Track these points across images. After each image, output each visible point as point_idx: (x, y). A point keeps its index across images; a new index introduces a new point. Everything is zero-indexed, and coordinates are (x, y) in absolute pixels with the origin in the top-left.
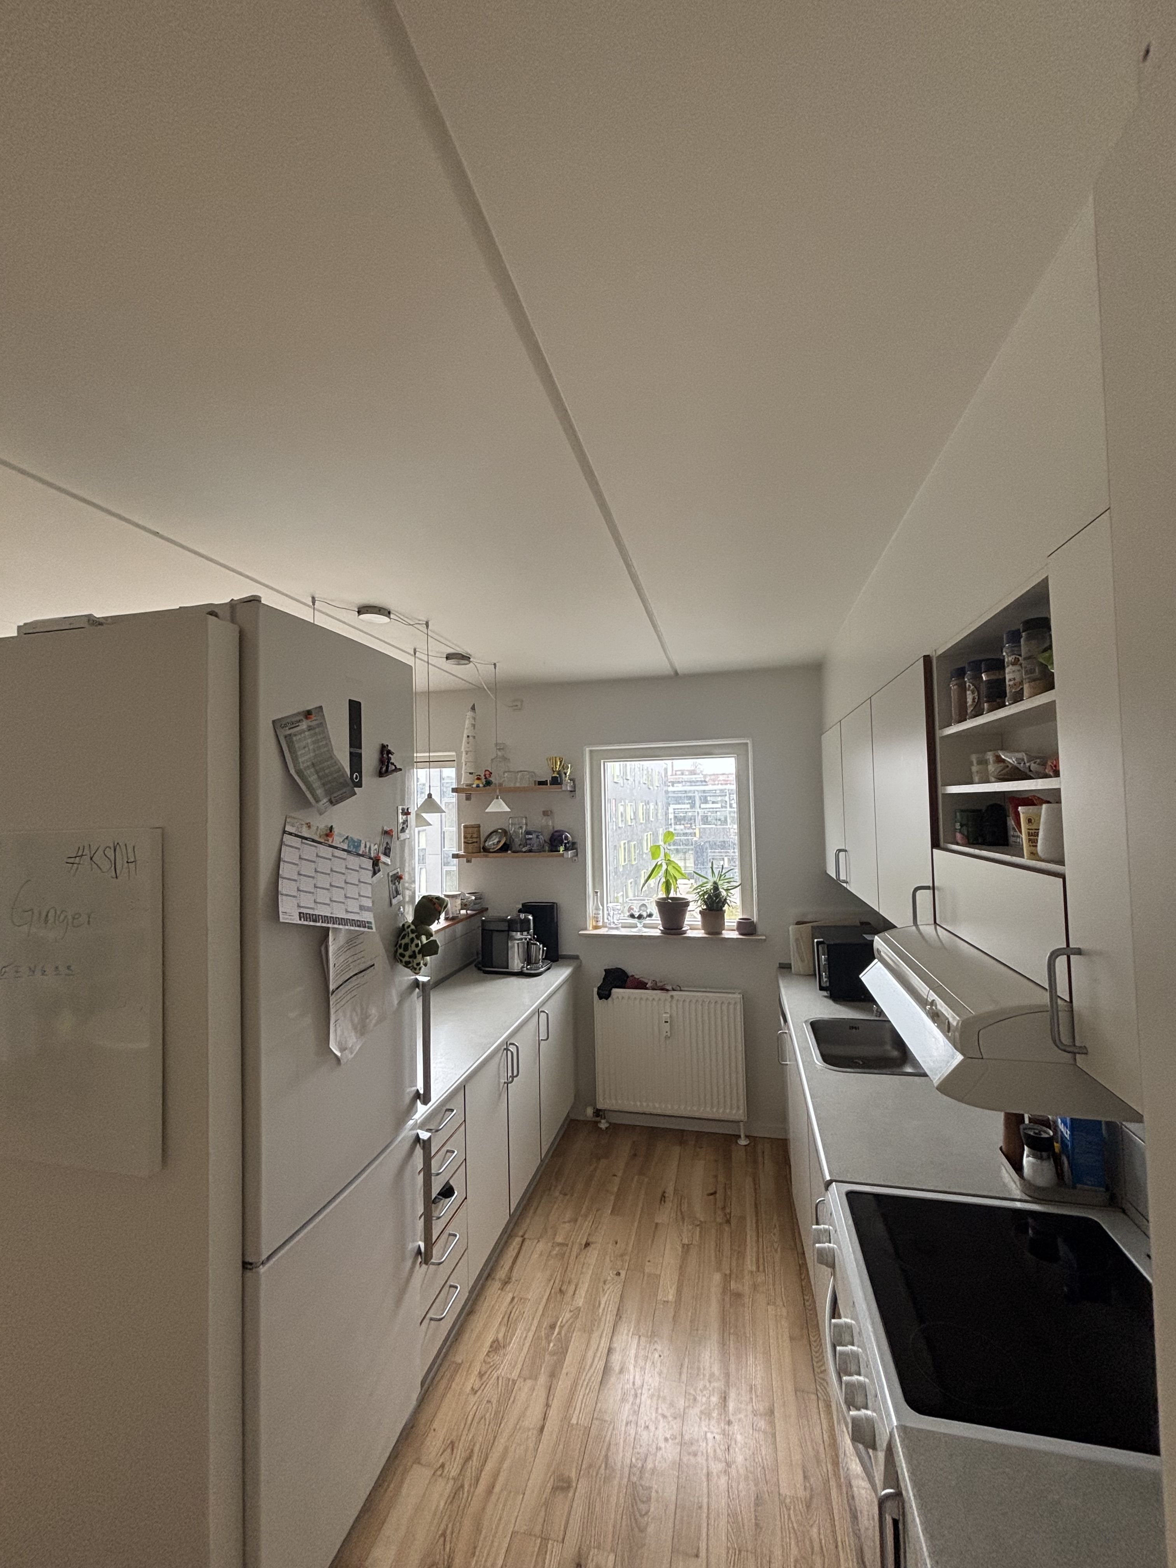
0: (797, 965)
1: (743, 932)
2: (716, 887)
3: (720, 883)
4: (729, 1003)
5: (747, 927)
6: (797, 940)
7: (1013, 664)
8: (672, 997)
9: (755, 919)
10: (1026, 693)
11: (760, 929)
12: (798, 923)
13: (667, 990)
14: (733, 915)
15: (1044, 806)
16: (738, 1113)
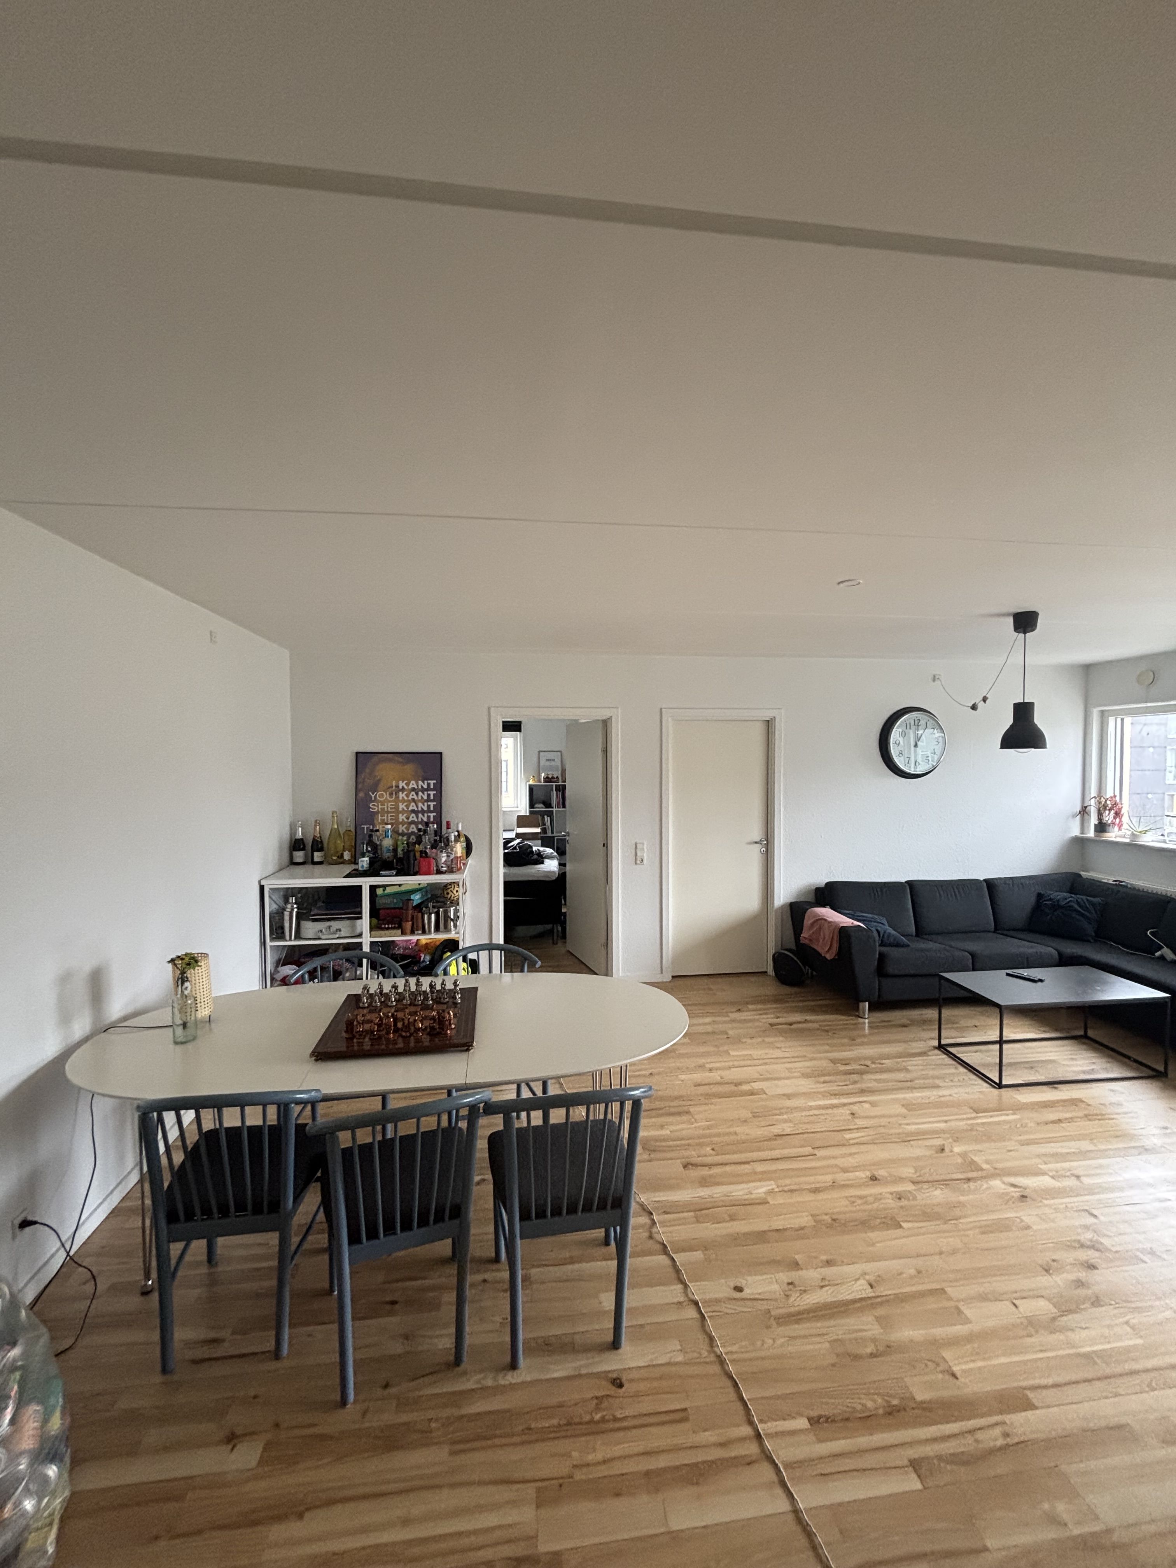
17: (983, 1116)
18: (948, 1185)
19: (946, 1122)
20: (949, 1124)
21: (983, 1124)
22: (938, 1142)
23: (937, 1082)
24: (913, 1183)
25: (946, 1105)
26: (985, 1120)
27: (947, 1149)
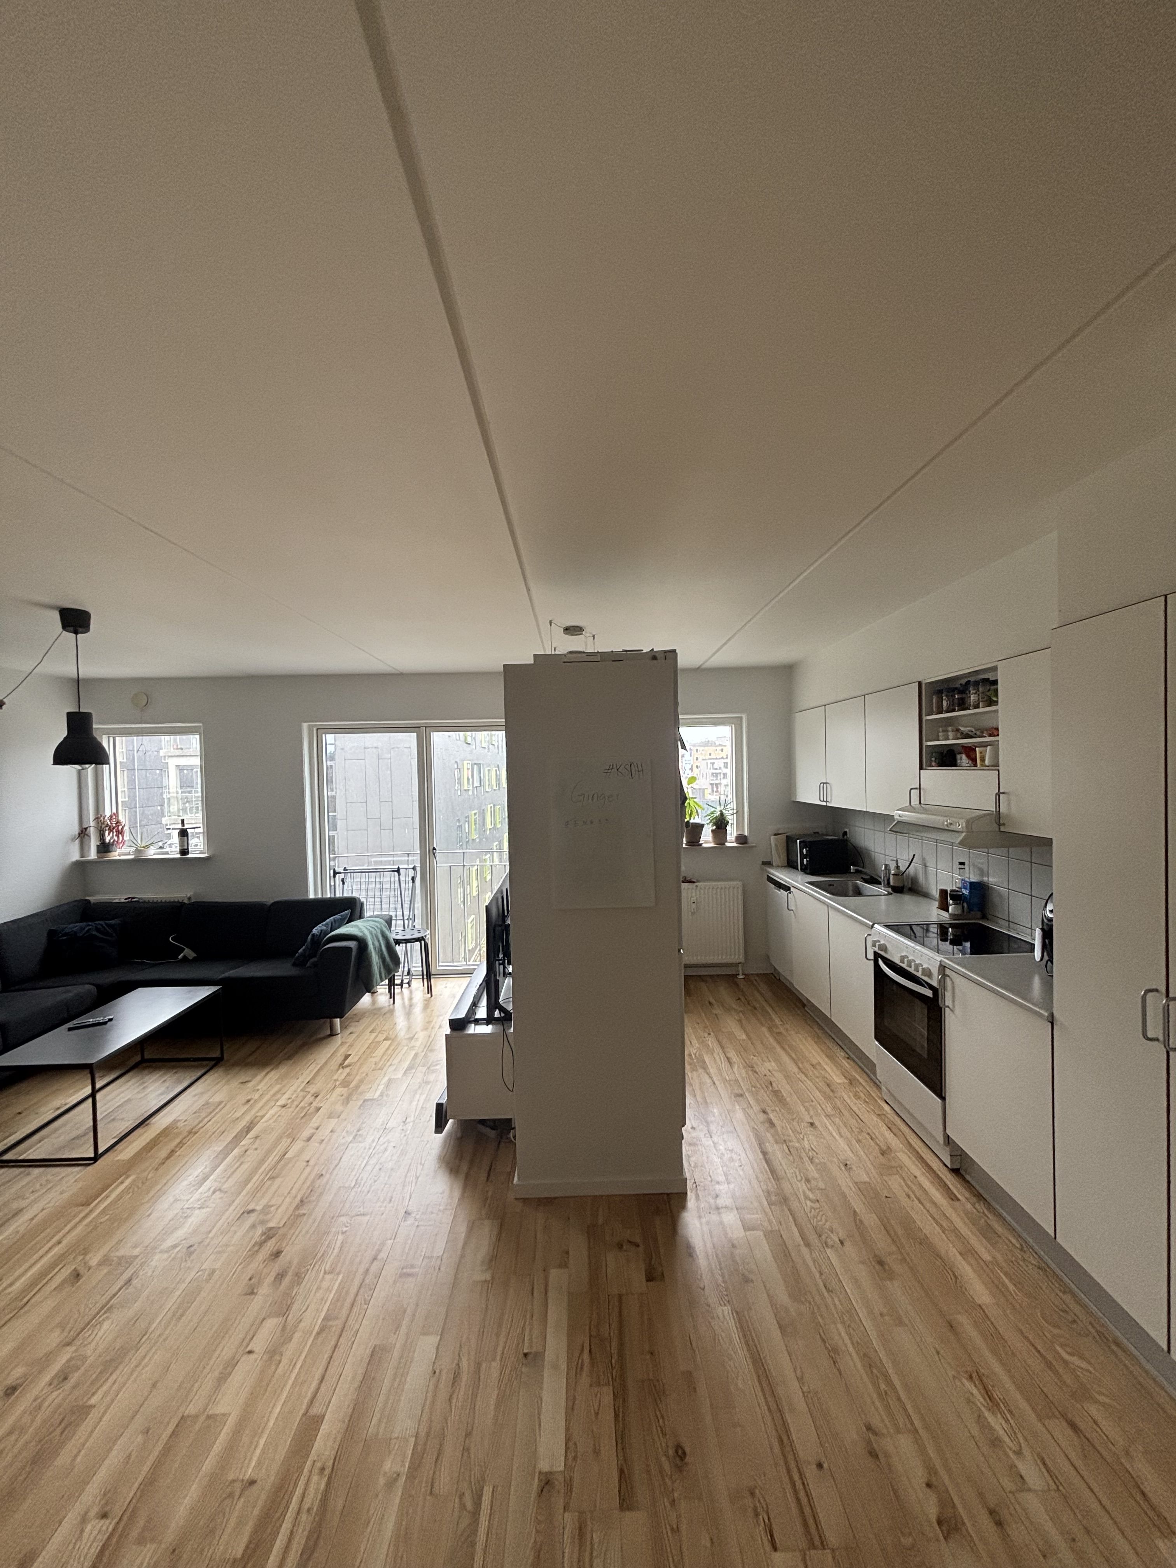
0: (776, 861)
1: (741, 841)
2: (722, 814)
3: (724, 811)
4: (734, 888)
5: (742, 839)
6: (776, 845)
7: (975, 694)
8: (697, 886)
9: (746, 834)
10: (981, 706)
11: (750, 840)
12: (775, 835)
13: (694, 882)
14: (732, 833)
15: (989, 748)
16: (739, 957)
17: (96, 1206)
18: (111, 1306)
19: (59, 1242)
20: (64, 1242)
21: (103, 1212)
22: (66, 1272)
23: (15, 1206)
24: (69, 1344)
25: (45, 1224)
26: (103, 1206)
27: (82, 1270)
